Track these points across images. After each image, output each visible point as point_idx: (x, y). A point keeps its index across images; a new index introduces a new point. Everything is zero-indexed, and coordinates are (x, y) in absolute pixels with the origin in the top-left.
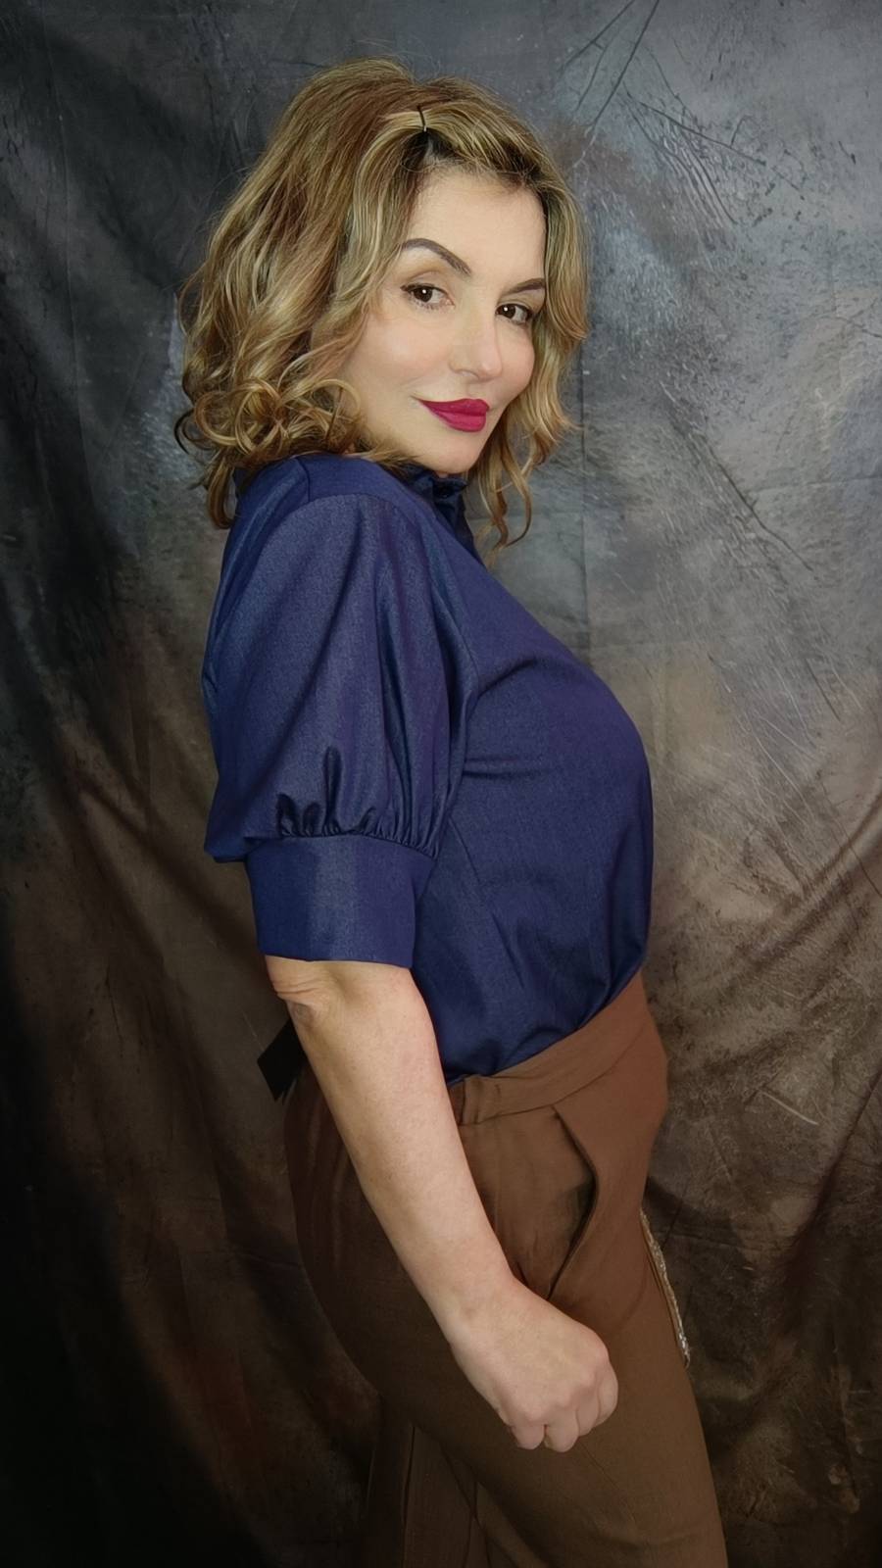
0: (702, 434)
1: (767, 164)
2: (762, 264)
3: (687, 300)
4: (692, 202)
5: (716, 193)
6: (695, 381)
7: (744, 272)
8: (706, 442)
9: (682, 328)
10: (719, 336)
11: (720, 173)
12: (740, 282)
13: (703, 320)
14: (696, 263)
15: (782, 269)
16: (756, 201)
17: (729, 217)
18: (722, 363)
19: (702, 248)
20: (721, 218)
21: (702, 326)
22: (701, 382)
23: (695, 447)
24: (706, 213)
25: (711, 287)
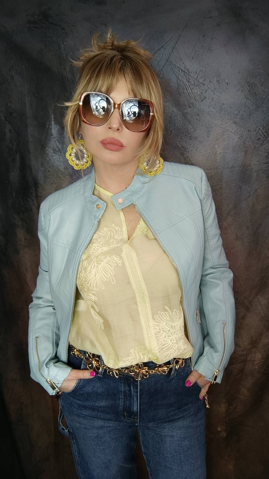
0: (188, 155)
1: (205, 84)
2: (203, 112)
3: (184, 120)
4: (186, 95)
5: (192, 92)
6: (186, 142)
7: (198, 114)
8: (188, 158)
9: (182, 128)
10: (192, 130)
11: (193, 87)
12: (198, 116)
13: (188, 126)
14: (186, 111)
15: (208, 113)
16: (202, 94)
17: (195, 99)
18: (193, 137)
19: (188, 107)
20: (193, 99)
21: (187, 128)
22: (187, 142)
23: (186, 159)
24: (189, 98)
25: (190, 117)
